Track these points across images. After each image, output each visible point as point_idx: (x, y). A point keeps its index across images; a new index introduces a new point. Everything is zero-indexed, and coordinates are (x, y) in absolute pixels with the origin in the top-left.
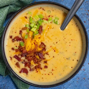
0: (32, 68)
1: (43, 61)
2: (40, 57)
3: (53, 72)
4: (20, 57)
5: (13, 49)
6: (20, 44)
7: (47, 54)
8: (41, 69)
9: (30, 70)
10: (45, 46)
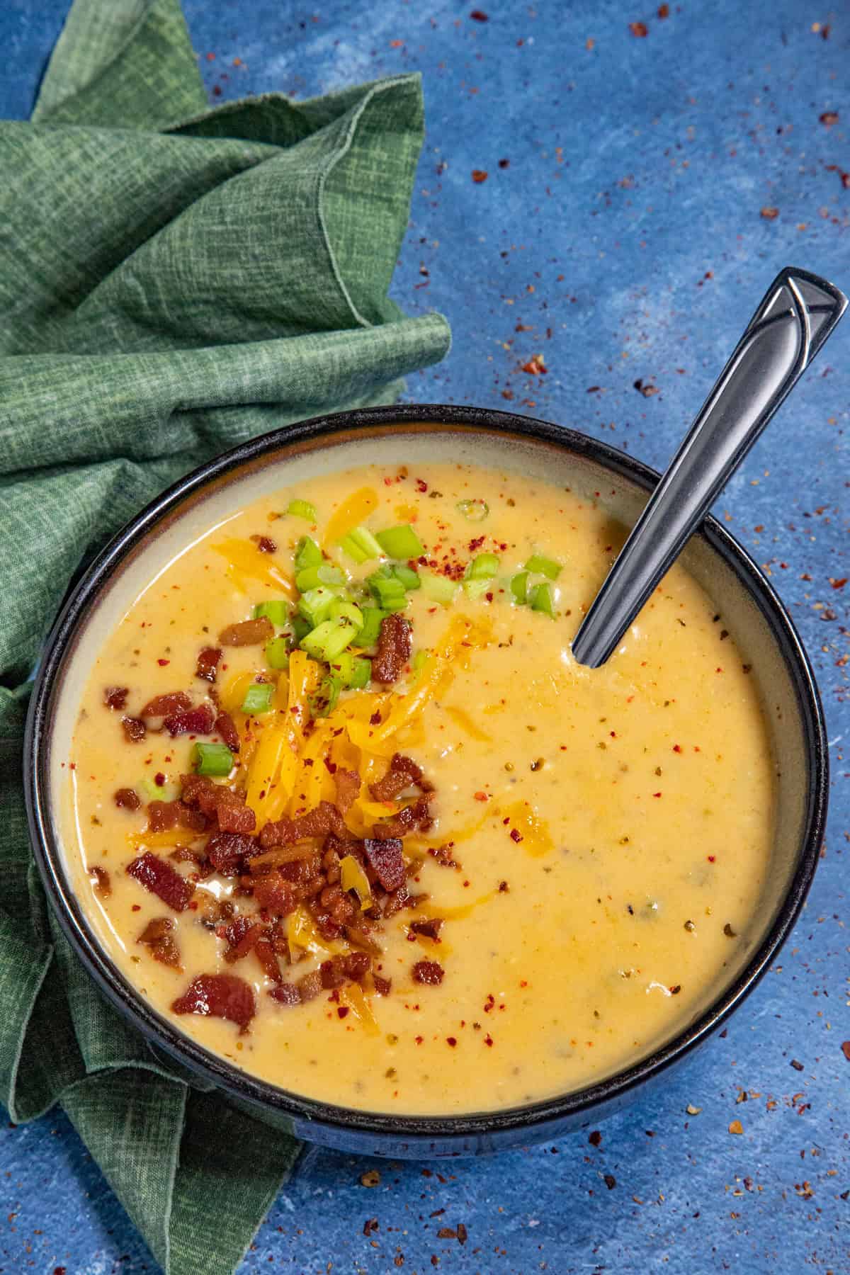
0: (293, 975)
1: (404, 918)
2: (378, 888)
3: (492, 1023)
4: (186, 870)
5: (126, 799)
6: (196, 763)
7: (443, 857)
8: (384, 987)
9: (279, 995)
10: (427, 790)
